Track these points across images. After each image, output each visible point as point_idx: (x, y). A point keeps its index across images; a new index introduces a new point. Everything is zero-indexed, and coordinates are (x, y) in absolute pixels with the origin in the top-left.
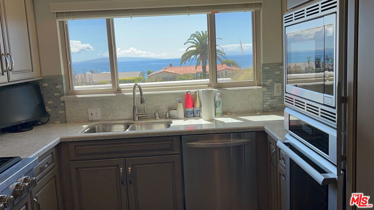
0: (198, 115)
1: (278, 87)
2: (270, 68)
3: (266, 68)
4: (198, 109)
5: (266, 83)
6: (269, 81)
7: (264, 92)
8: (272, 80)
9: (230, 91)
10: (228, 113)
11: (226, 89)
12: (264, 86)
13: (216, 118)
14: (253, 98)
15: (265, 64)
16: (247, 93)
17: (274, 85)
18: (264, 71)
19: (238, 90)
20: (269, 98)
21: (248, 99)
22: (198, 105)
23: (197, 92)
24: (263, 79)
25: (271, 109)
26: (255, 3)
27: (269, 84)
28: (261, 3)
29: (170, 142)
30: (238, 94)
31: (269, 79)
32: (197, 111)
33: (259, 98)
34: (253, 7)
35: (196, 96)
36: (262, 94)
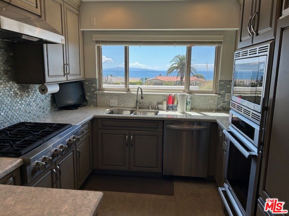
0: (175, 109)
1: (228, 96)
2: (224, 83)
3: (221, 83)
4: (176, 105)
5: (221, 93)
7: (218, 98)
9: (197, 96)
10: (194, 110)
11: (195, 95)
12: (219, 94)
13: (186, 111)
14: (211, 101)
15: (221, 80)
16: (207, 98)
17: (225, 94)
18: (220, 85)
19: (202, 96)
20: (222, 102)
21: (208, 102)
22: (176, 103)
23: (176, 95)
24: (219, 90)
25: (222, 109)
26: (218, 42)
27: (222, 93)
28: (222, 42)
29: (157, 124)
30: (202, 98)
31: (223, 90)
32: (175, 106)
33: (215, 102)
34: (216, 44)
35: (175, 97)
36: (217, 99)
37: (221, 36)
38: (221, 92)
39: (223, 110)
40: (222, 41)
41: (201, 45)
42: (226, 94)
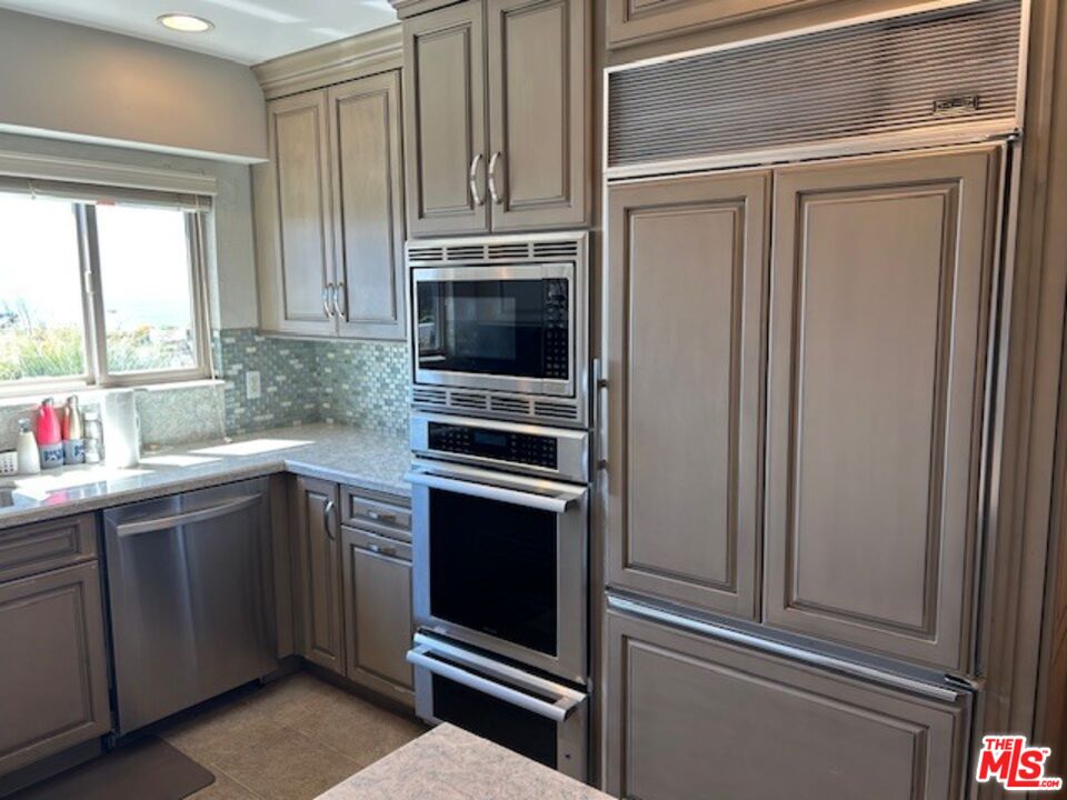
0: (79, 457)
1: (253, 379)
2: (237, 341)
3: (228, 340)
4: (80, 443)
5: (230, 373)
6: (237, 367)
7: (226, 391)
8: (240, 366)
9: (154, 392)
10: (153, 447)
11: (145, 390)
12: (226, 377)
13: (141, 458)
14: (206, 407)
15: (227, 330)
16: (190, 395)
17: (245, 376)
18: (224, 346)
19: (175, 391)
20: (238, 404)
21: (195, 411)
22: (75, 434)
23: (74, 400)
24: (224, 364)
25: (242, 427)
26: (200, 196)
27: (236, 373)
28: (210, 197)
29: (69, 532)
30: (173, 399)
31: (235, 363)
32: (76, 448)
33: (218, 407)
34: (195, 203)
35: (71, 410)
36: (222, 397)
37: (204, 178)
38: (230, 369)
39: (244, 431)
40: (213, 194)
41: (141, 203)
42: (248, 374)
